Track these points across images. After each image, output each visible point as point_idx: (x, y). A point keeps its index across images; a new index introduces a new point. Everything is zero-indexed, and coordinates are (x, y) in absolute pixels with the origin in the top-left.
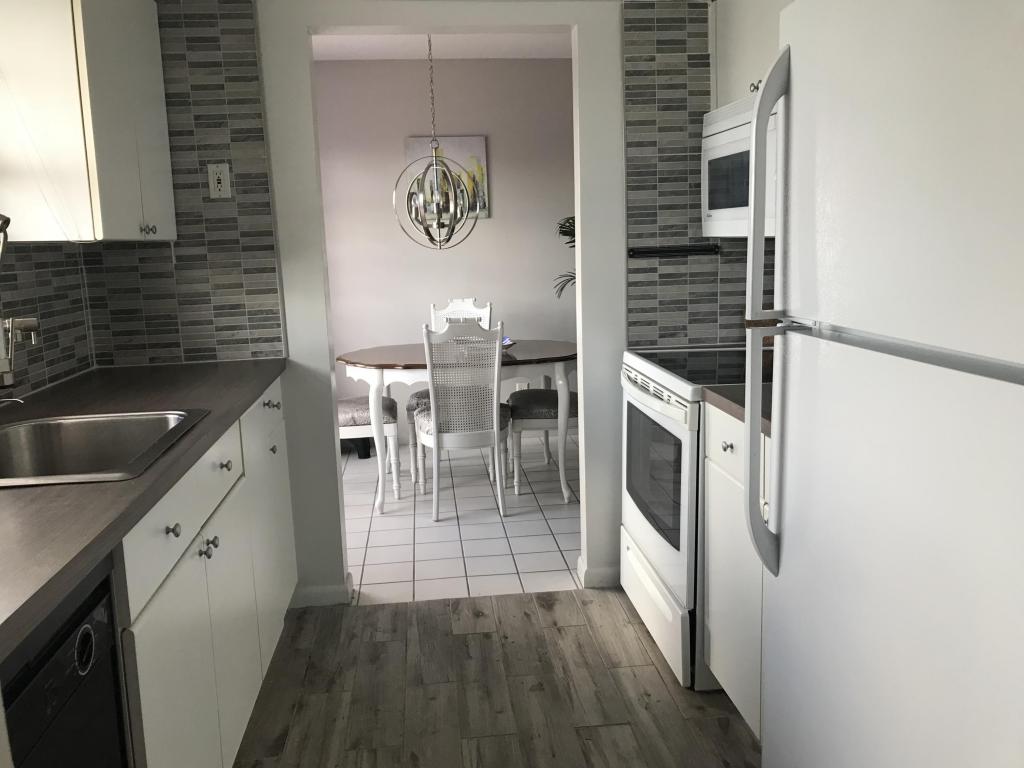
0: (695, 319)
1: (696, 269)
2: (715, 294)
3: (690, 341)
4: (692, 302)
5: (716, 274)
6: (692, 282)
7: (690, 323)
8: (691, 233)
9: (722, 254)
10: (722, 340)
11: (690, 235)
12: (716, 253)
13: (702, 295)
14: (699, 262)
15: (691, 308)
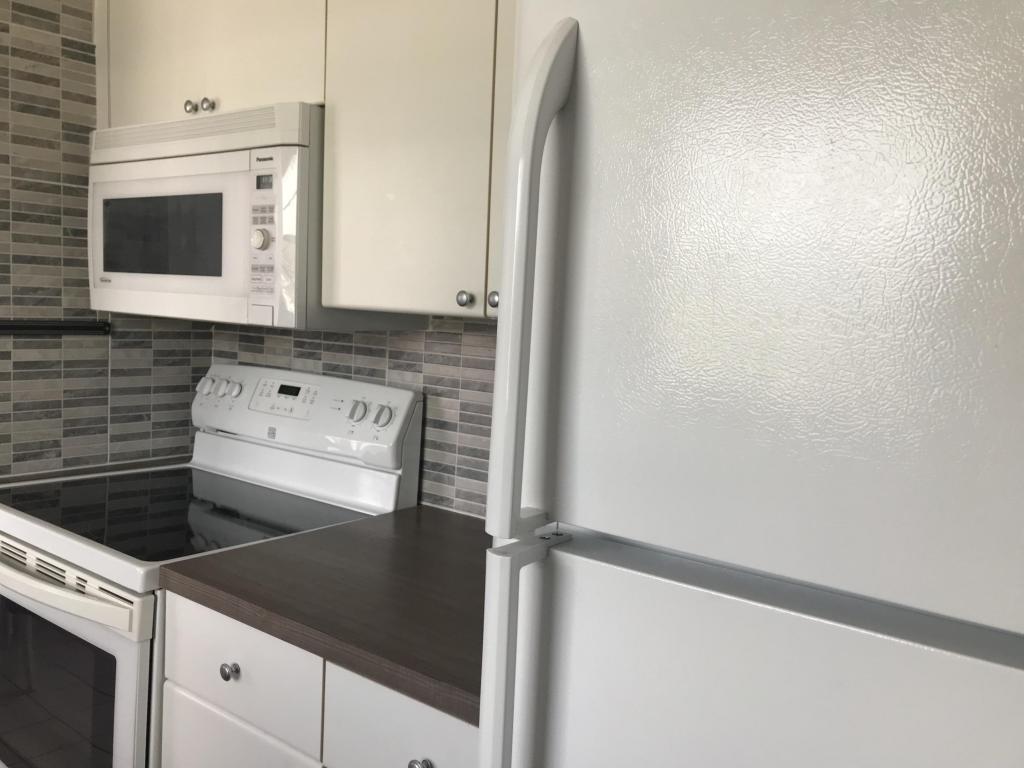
0: (73, 429)
1: (74, 354)
2: (104, 392)
3: (66, 463)
4: (68, 404)
5: (105, 363)
6: (68, 375)
7: (65, 436)
8: (66, 301)
9: (114, 335)
10: (114, 457)
11: (65, 304)
12: (106, 333)
13: (84, 393)
14: (80, 346)
15: (68, 413)
